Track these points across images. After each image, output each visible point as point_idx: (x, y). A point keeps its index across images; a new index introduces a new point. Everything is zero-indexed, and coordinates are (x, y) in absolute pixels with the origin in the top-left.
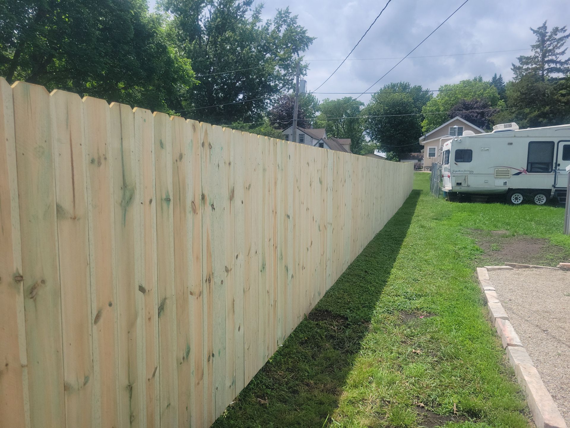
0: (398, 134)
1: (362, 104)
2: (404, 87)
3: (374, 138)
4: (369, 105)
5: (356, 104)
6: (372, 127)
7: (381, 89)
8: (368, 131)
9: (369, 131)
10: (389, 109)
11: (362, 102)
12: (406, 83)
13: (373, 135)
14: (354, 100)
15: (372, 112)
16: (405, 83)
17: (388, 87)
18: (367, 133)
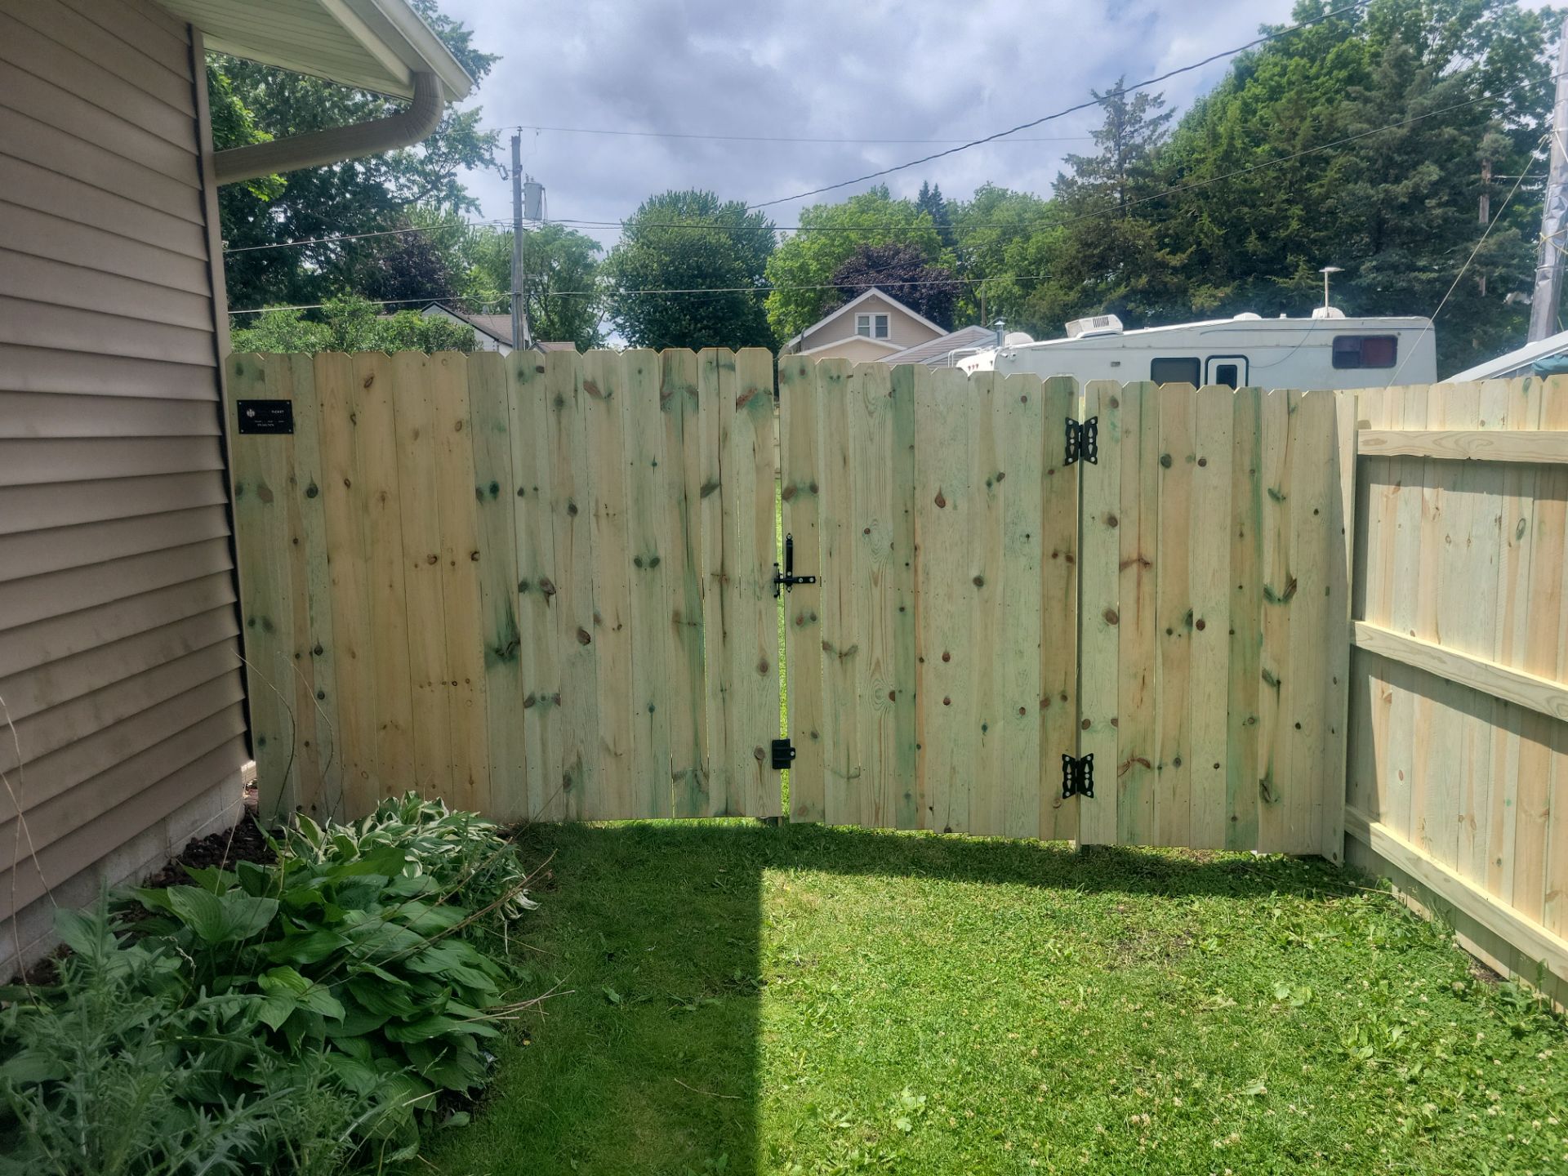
0: (700, 330)
1: (596, 246)
2: (703, 205)
3: (637, 341)
4: (617, 249)
5: (578, 246)
6: (631, 309)
7: (642, 208)
8: (619, 320)
9: (621, 322)
10: (672, 262)
11: (595, 239)
12: (707, 195)
13: (634, 333)
14: (571, 234)
15: (628, 268)
16: (704, 194)
17: (661, 203)
18: (618, 325)
